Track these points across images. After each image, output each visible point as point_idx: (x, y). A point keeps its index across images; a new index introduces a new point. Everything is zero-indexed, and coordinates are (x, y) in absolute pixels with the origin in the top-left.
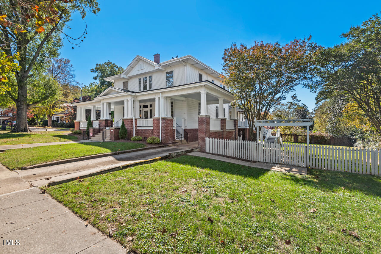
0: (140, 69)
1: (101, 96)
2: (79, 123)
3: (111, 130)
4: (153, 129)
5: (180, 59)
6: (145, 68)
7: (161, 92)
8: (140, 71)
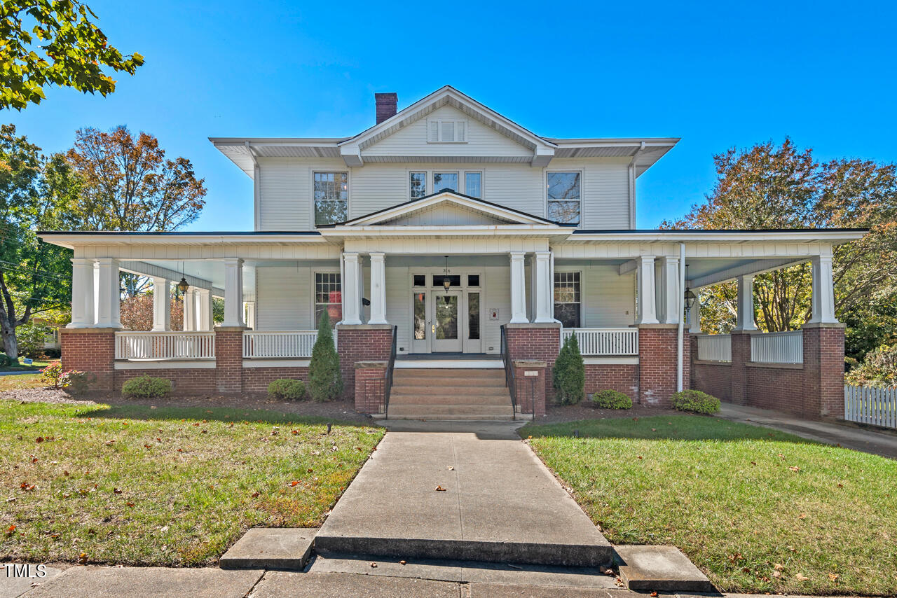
0: (440, 140)
2: (108, 336)
3: (527, 374)
4: (638, 363)
5: (641, 142)
6: (466, 141)
7: (681, 242)
8: (441, 146)
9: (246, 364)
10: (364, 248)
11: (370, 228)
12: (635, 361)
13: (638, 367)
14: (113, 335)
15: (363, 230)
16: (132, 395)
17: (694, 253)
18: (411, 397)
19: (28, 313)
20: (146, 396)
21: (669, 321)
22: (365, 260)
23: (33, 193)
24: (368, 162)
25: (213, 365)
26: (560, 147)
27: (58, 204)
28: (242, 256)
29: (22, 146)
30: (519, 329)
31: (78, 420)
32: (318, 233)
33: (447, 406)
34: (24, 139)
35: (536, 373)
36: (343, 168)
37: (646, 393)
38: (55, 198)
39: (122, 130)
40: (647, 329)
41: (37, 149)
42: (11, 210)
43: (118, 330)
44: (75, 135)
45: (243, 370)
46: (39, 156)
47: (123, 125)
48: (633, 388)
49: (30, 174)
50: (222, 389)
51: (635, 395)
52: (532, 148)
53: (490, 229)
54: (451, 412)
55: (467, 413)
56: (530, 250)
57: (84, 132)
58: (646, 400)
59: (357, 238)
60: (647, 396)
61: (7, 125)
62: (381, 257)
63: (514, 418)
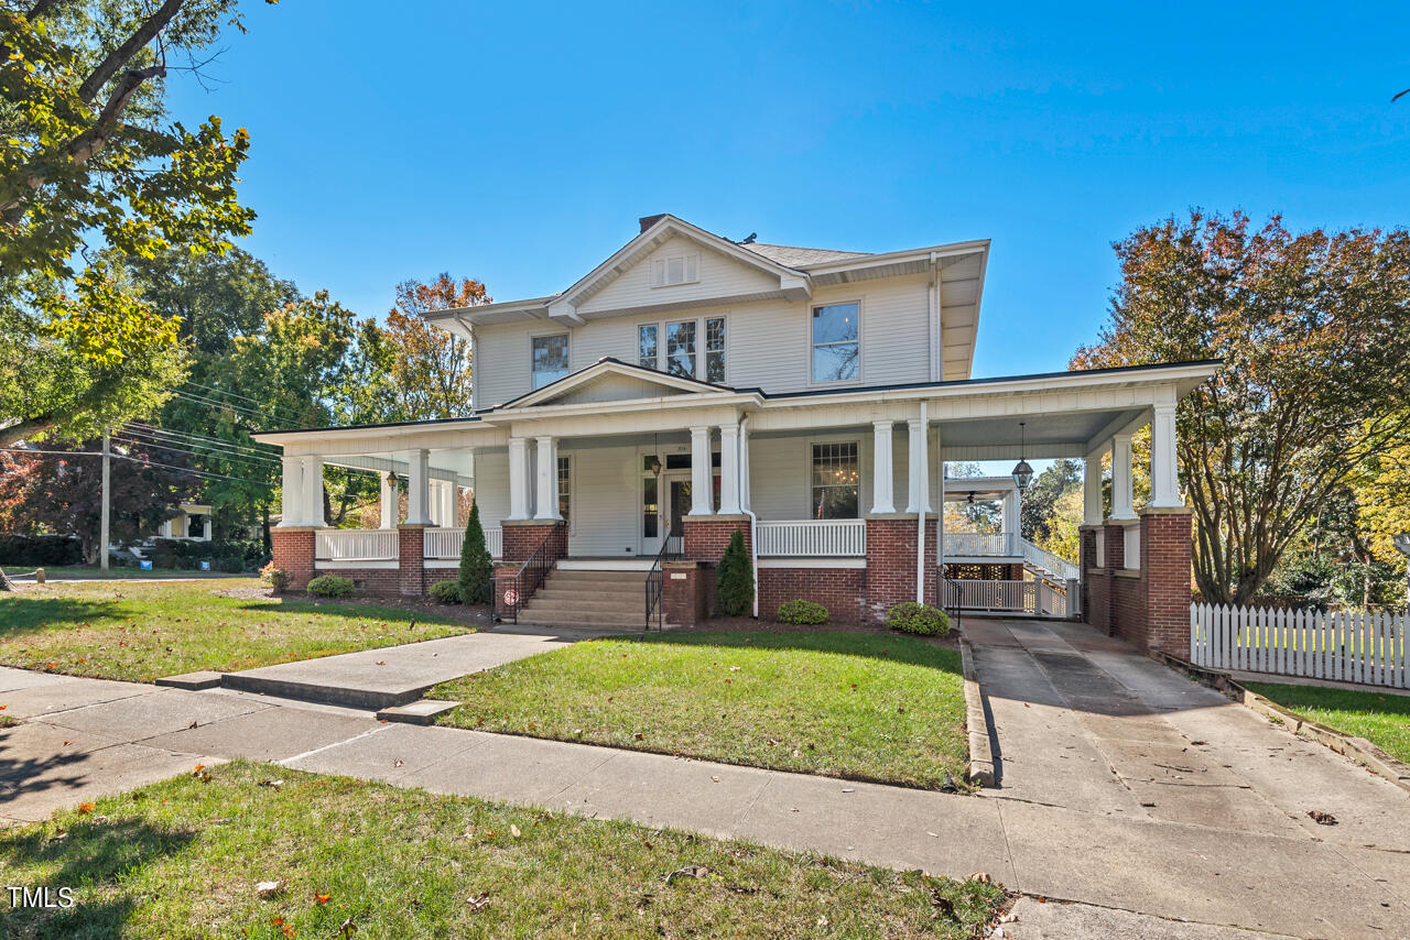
0: (667, 284)
1: (537, 405)
2: (310, 536)
3: (673, 576)
4: (864, 567)
5: (930, 253)
6: (697, 280)
7: (924, 400)
8: (669, 290)
9: (428, 565)
10: (530, 432)
11: (534, 409)
12: (862, 564)
13: (864, 572)
14: (314, 534)
15: (521, 413)
16: (314, 593)
17: (946, 413)
18: (554, 601)
19: (343, 511)
20: (326, 595)
21: (911, 509)
22: (532, 444)
23: (344, 369)
24: (589, 320)
25: (396, 566)
26: (813, 274)
27: (371, 380)
28: (425, 447)
29: (336, 314)
30: (697, 523)
31: (240, 611)
32: (479, 419)
33: (584, 612)
34: (337, 305)
35: (683, 576)
36: (563, 331)
37: (875, 607)
38: (368, 372)
39: (444, 280)
40: (875, 521)
41: (351, 315)
42: (326, 391)
43: (320, 528)
44: (395, 291)
45: (424, 572)
46: (354, 323)
47: (443, 272)
48: (860, 600)
49: (340, 348)
50: (404, 591)
51: (862, 609)
52: (777, 279)
53: (654, 402)
54: (588, 618)
55: (605, 620)
56: (713, 423)
57: (404, 287)
58: (875, 617)
59: (523, 422)
60: (876, 611)
61: (321, 292)
62: (548, 441)
63: (647, 627)
